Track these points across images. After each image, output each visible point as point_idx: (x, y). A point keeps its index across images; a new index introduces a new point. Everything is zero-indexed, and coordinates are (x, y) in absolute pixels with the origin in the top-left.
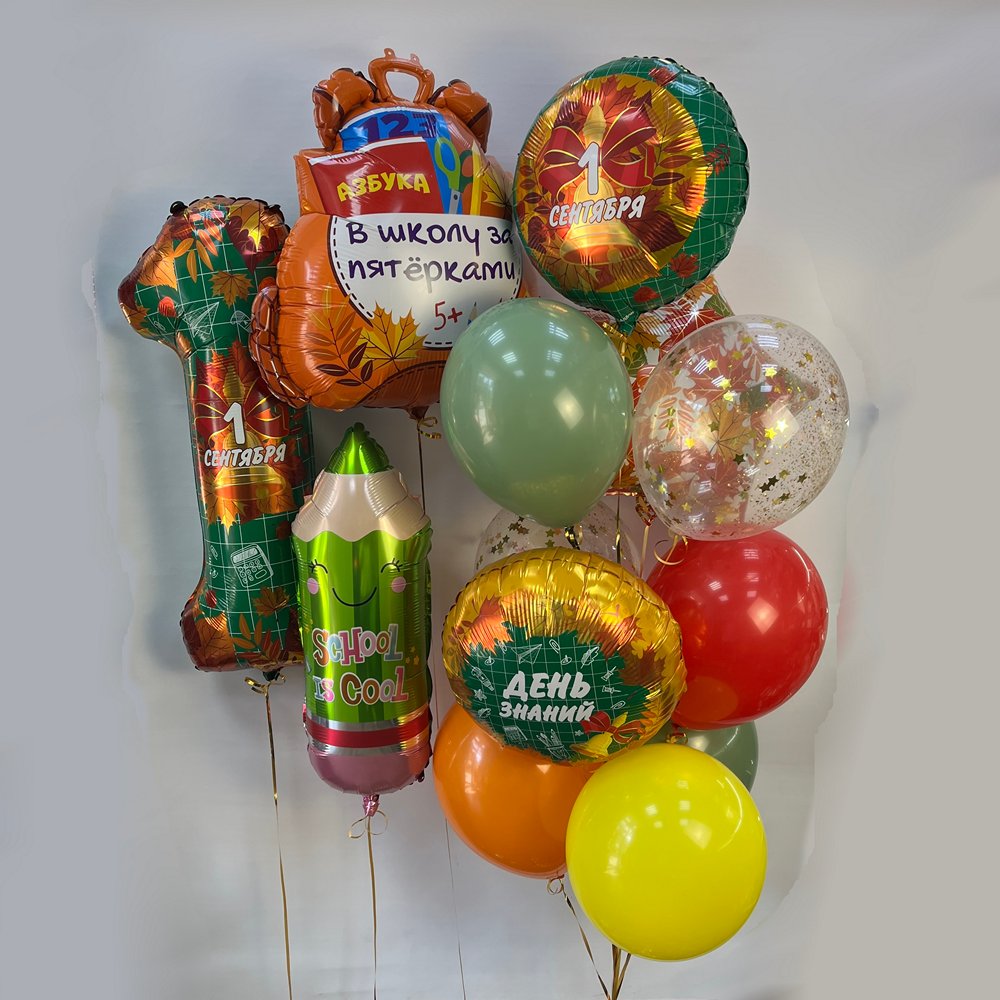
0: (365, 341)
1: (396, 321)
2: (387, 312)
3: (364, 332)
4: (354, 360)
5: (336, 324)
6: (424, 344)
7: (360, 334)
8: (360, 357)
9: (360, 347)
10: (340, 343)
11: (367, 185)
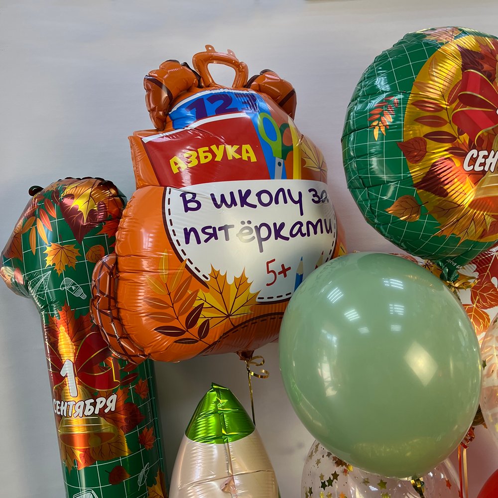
0: (202, 302)
1: (230, 281)
2: (222, 273)
3: (200, 294)
4: (191, 321)
5: (173, 288)
6: (257, 300)
7: (196, 296)
8: (197, 317)
9: (197, 308)
10: (177, 306)
11: (198, 158)
